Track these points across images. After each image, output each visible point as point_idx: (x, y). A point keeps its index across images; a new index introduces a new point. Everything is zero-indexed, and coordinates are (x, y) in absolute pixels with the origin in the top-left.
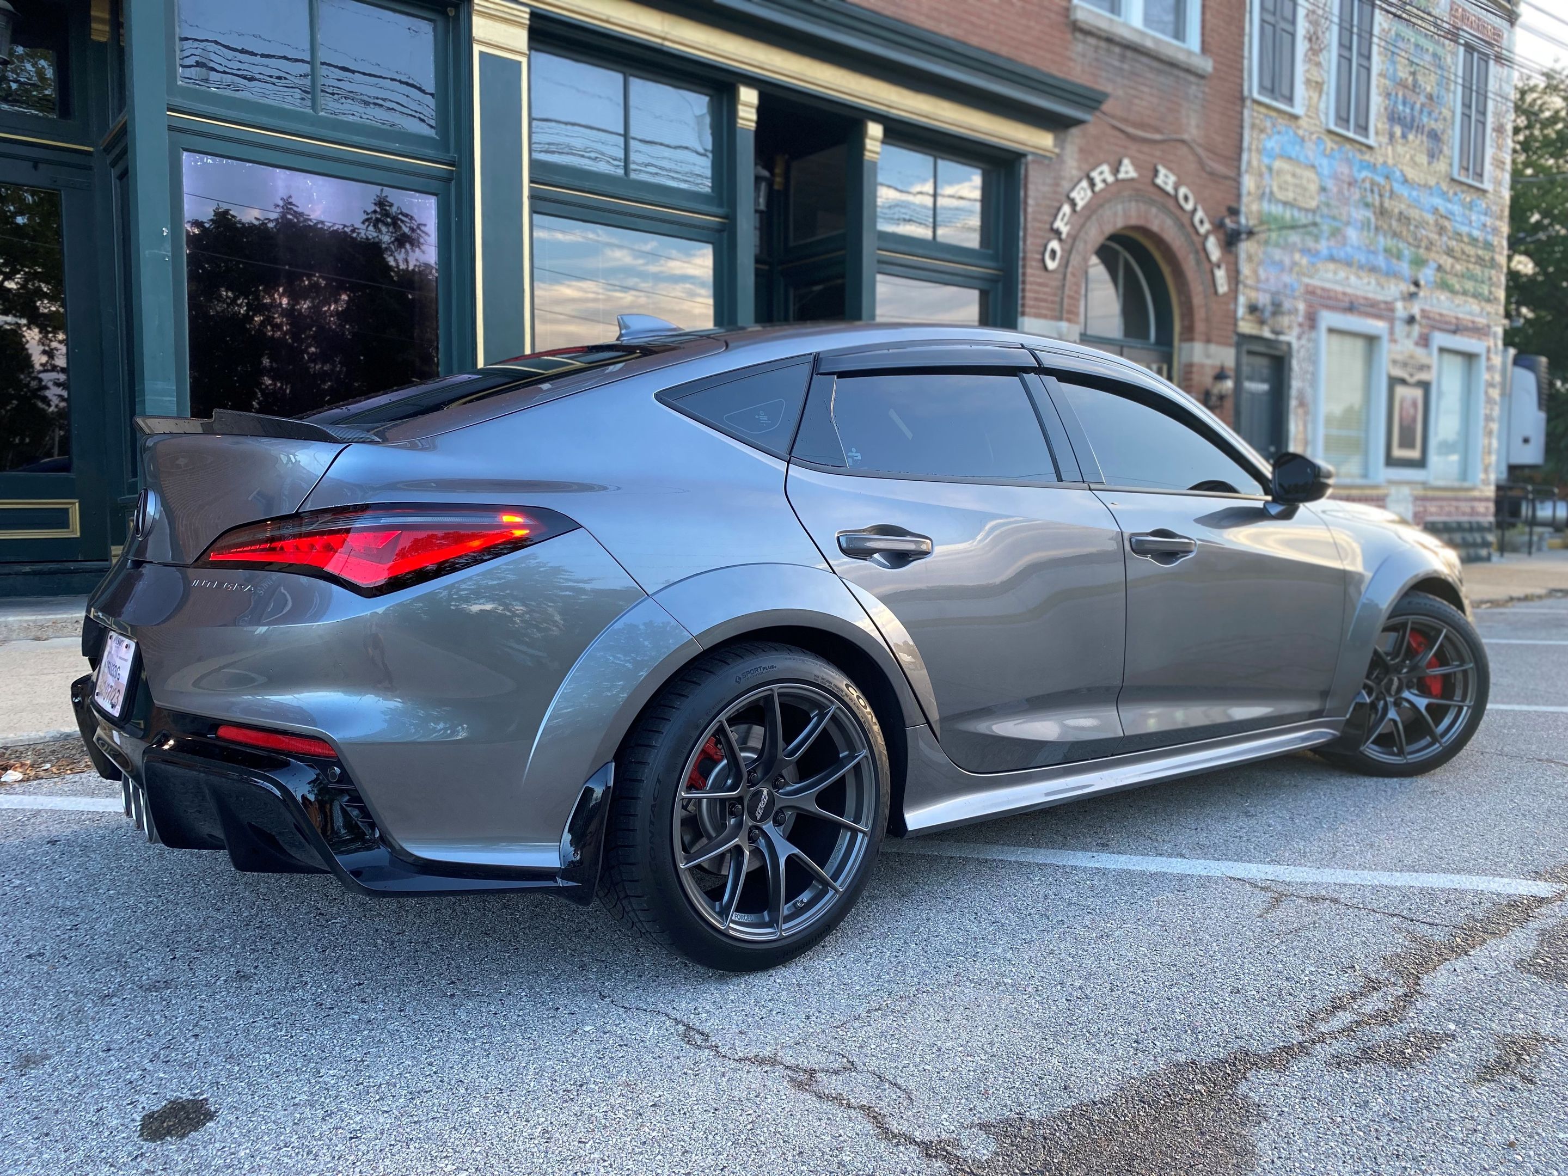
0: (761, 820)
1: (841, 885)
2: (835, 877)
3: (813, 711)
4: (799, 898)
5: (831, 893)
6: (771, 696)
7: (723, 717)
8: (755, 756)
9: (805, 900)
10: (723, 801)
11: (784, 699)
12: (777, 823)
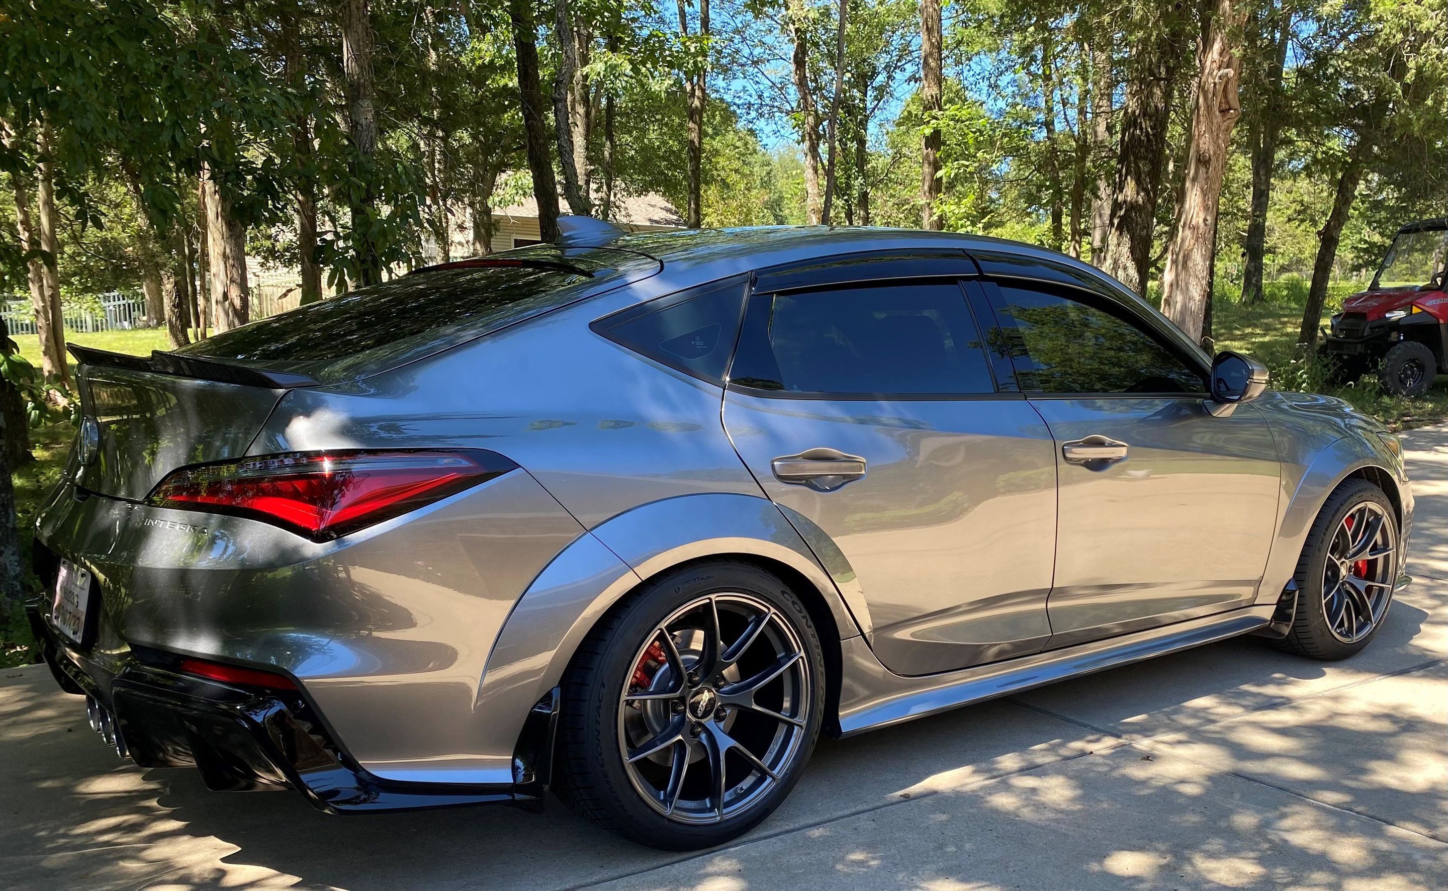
0: (703, 717)
1: (779, 771)
2: (773, 765)
3: (750, 616)
4: (739, 786)
5: (769, 780)
6: (711, 603)
7: (663, 625)
8: (698, 658)
9: (744, 788)
10: (666, 701)
11: (722, 606)
12: (718, 718)
